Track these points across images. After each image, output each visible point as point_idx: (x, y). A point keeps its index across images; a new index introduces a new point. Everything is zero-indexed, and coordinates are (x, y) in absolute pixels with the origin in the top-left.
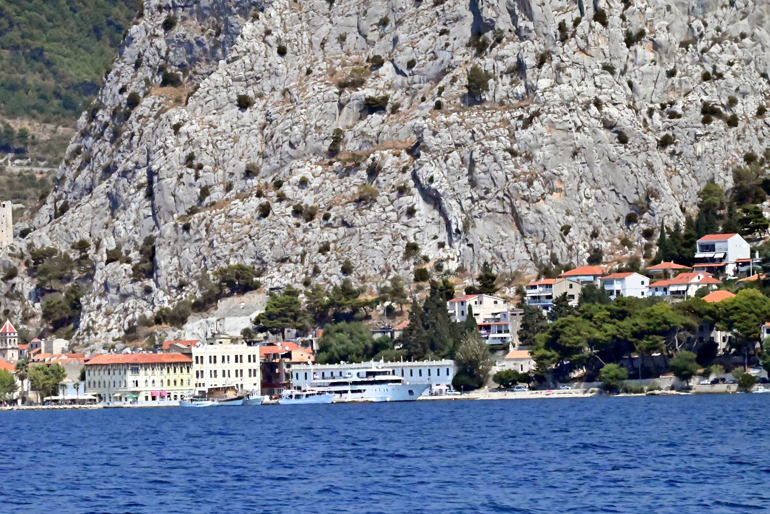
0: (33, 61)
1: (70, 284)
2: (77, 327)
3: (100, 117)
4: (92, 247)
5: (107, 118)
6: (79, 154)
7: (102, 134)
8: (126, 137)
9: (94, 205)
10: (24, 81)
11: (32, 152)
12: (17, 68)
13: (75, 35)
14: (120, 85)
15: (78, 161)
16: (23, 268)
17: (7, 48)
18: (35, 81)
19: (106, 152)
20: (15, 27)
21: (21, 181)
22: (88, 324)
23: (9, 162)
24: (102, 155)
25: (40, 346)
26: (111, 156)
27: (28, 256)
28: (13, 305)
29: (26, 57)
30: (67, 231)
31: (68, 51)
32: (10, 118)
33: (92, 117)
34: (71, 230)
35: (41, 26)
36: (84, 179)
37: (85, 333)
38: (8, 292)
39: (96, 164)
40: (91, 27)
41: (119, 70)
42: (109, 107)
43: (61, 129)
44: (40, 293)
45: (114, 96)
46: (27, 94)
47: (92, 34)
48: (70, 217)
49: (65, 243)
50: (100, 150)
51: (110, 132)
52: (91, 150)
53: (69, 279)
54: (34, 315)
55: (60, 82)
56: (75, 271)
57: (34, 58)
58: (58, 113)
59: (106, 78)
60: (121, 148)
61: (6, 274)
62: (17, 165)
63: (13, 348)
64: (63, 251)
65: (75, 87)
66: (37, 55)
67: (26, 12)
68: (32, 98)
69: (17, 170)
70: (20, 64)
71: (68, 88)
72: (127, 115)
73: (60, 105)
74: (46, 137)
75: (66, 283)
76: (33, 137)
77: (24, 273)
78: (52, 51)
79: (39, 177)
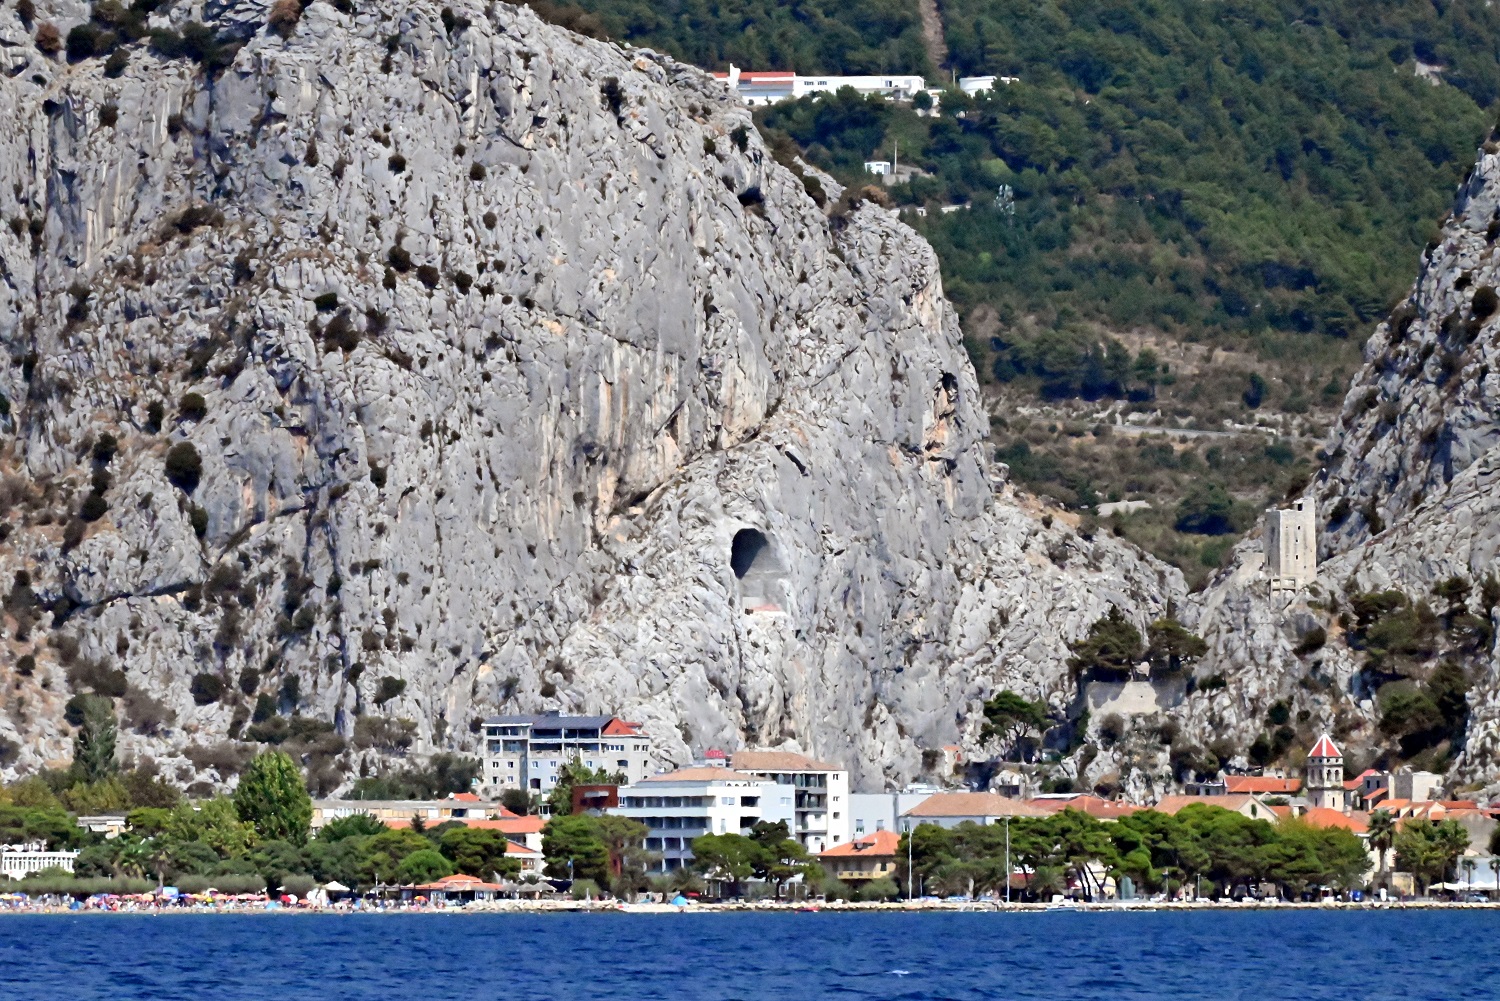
0: (1160, 218)
1: (1431, 665)
2: (1458, 748)
3: (1417, 334)
4: (1474, 592)
5: (1431, 337)
6: (1372, 406)
7: (1420, 368)
8: (1470, 376)
9: (1478, 509)
10: (1145, 258)
11: (1163, 398)
12: (1130, 231)
13: (1245, 168)
14: (1458, 273)
15: (1370, 419)
16: (1336, 631)
17: (1108, 192)
18: (1166, 258)
19: (1429, 404)
20: (1124, 151)
21: (1143, 455)
22: (1483, 745)
23: (1118, 417)
24: (1420, 410)
25: (1387, 785)
26: (1438, 411)
27: (1348, 608)
28: (1319, 703)
29: (1146, 211)
30: (1422, 559)
31: (1230, 198)
32: (1119, 332)
33: (1399, 333)
34: (1432, 557)
35: (1174, 149)
36: (1383, 457)
37: (1477, 761)
38: (1307, 677)
39: (1407, 427)
40: (1272, 152)
41: (1455, 243)
42: (1434, 316)
43: (1220, 355)
44: (1371, 680)
45: (1445, 293)
46: (1151, 282)
47: (1275, 167)
48: (1429, 532)
49: (1419, 584)
50: (1415, 401)
51: (1437, 364)
52: (1397, 399)
53: (1428, 654)
54: (1358, 724)
55: (1216, 261)
56: (1440, 639)
57: (1162, 211)
58: (1214, 323)
59: (1429, 256)
60: (1461, 397)
61: (1303, 641)
62: (1135, 423)
63: (1334, 788)
64: (1416, 598)
65: (1248, 271)
66: (1169, 206)
67: (1145, 120)
68: (1158, 293)
69: (1135, 433)
70: (1135, 223)
71: (1233, 273)
72: (1472, 332)
73: (1216, 307)
74: (1190, 369)
75: (1424, 661)
76: (1166, 369)
77: (1339, 640)
78: (1199, 199)
79: (1178, 448)
